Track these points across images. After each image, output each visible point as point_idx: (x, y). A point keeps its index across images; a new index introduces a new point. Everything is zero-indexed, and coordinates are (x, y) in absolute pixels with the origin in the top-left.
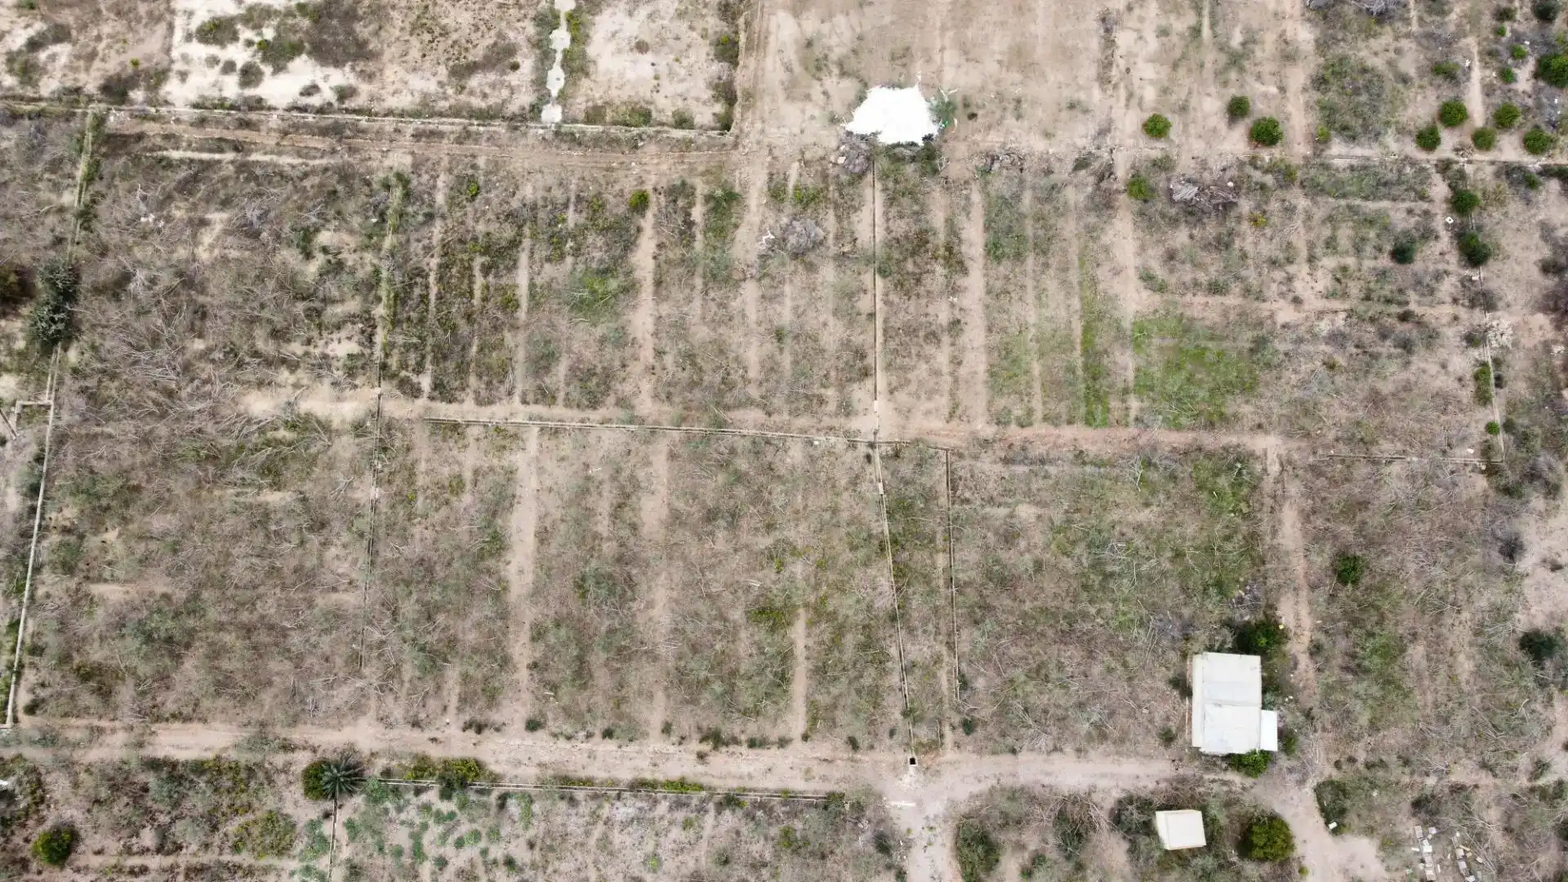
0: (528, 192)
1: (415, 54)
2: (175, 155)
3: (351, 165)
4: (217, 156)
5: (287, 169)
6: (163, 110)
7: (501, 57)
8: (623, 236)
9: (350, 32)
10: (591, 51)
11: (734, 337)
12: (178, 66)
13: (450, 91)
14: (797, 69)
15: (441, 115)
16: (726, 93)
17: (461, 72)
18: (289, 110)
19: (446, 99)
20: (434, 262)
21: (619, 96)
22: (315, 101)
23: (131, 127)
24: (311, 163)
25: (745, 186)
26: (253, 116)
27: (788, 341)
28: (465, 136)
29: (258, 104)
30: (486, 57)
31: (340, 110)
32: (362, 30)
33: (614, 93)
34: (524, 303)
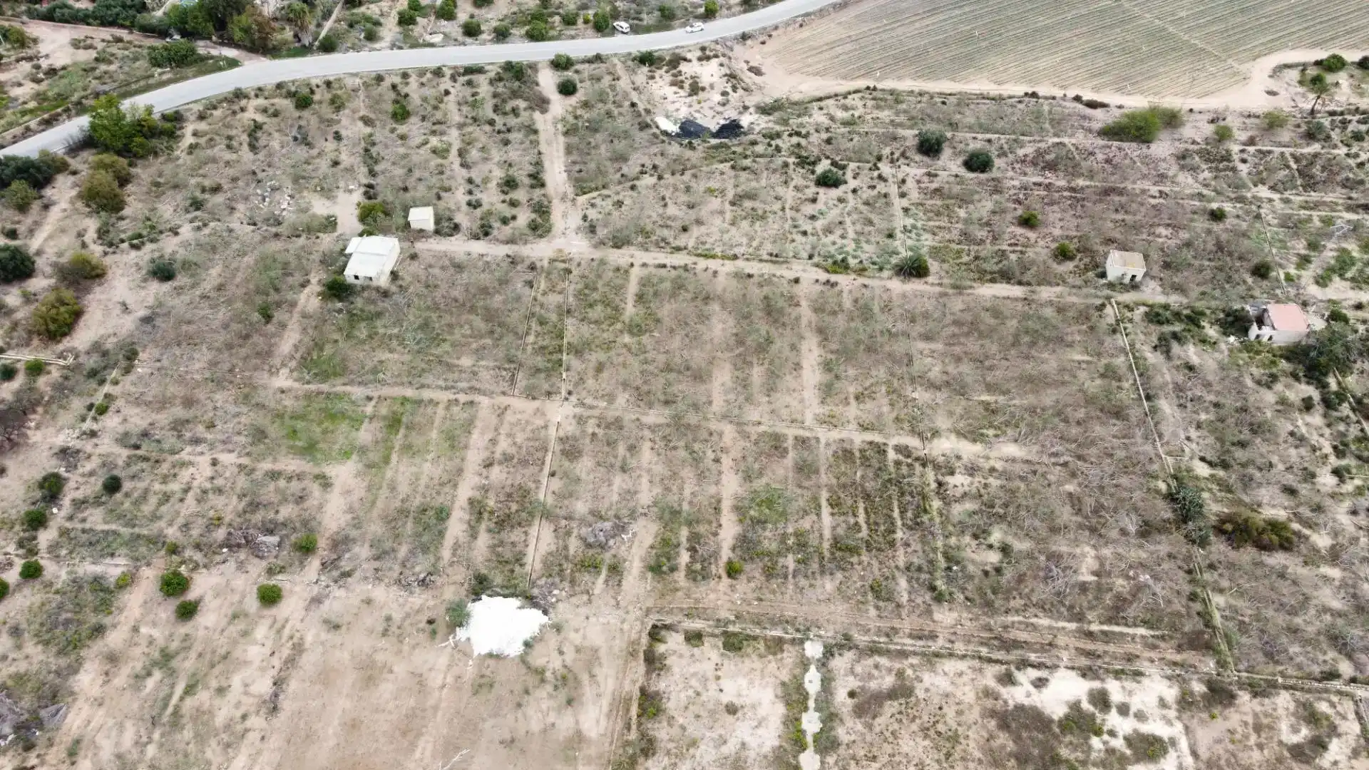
0: (829, 585)
1: (950, 712)
2: (1142, 631)
3: (985, 614)
4: (1105, 628)
5: (1041, 615)
6: (1169, 672)
7: (867, 704)
8: (746, 545)
9: (1017, 739)
10: (781, 709)
11: (659, 469)
12: (1172, 714)
13: (909, 672)
14: (585, 678)
15: (915, 653)
16: (653, 662)
17: (902, 691)
18: (1056, 667)
19: (912, 666)
20: (899, 535)
21: (751, 662)
22: (1033, 673)
23: (1189, 656)
24: (1021, 618)
25: (643, 577)
26: (1084, 662)
27: (618, 464)
28: (892, 633)
29: (1085, 673)
30: (881, 706)
31: (1007, 663)
32: (1004, 741)
33: (758, 664)
34: (824, 503)
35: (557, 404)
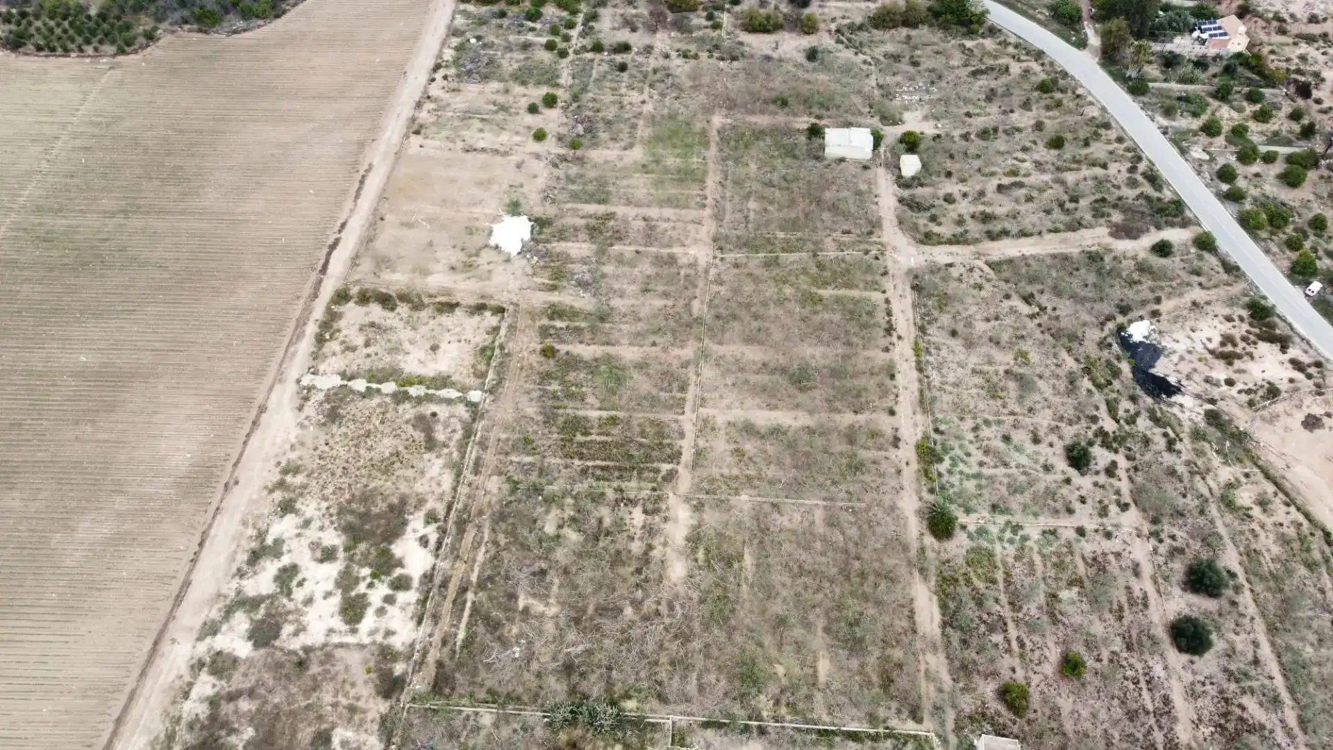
0: (531, 410)
1: (410, 473)
2: (461, 635)
3: (493, 514)
4: (469, 604)
5: (488, 556)
6: (418, 647)
7: (425, 424)
8: (573, 363)
9: (379, 516)
10: (431, 374)
11: (644, 312)
12: (379, 638)
13: (446, 451)
14: (469, 274)
15: (463, 457)
16: (480, 308)
17: (431, 444)
18: (437, 556)
19: (451, 453)
20: (577, 462)
21: (469, 360)
22: (433, 538)
23: (430, 671)
24: (486, 539)
25: (545, 302)
26: (438, 580)
27: (650, 287)
28: (483, 445)
29: (428, 578)
30: (423, 431)
31: (445, 521)
32: (380, 507)
33: (466, 363)
34: (613, 413)
35: (711, 253)
